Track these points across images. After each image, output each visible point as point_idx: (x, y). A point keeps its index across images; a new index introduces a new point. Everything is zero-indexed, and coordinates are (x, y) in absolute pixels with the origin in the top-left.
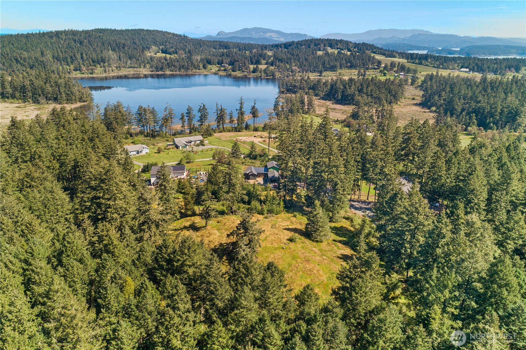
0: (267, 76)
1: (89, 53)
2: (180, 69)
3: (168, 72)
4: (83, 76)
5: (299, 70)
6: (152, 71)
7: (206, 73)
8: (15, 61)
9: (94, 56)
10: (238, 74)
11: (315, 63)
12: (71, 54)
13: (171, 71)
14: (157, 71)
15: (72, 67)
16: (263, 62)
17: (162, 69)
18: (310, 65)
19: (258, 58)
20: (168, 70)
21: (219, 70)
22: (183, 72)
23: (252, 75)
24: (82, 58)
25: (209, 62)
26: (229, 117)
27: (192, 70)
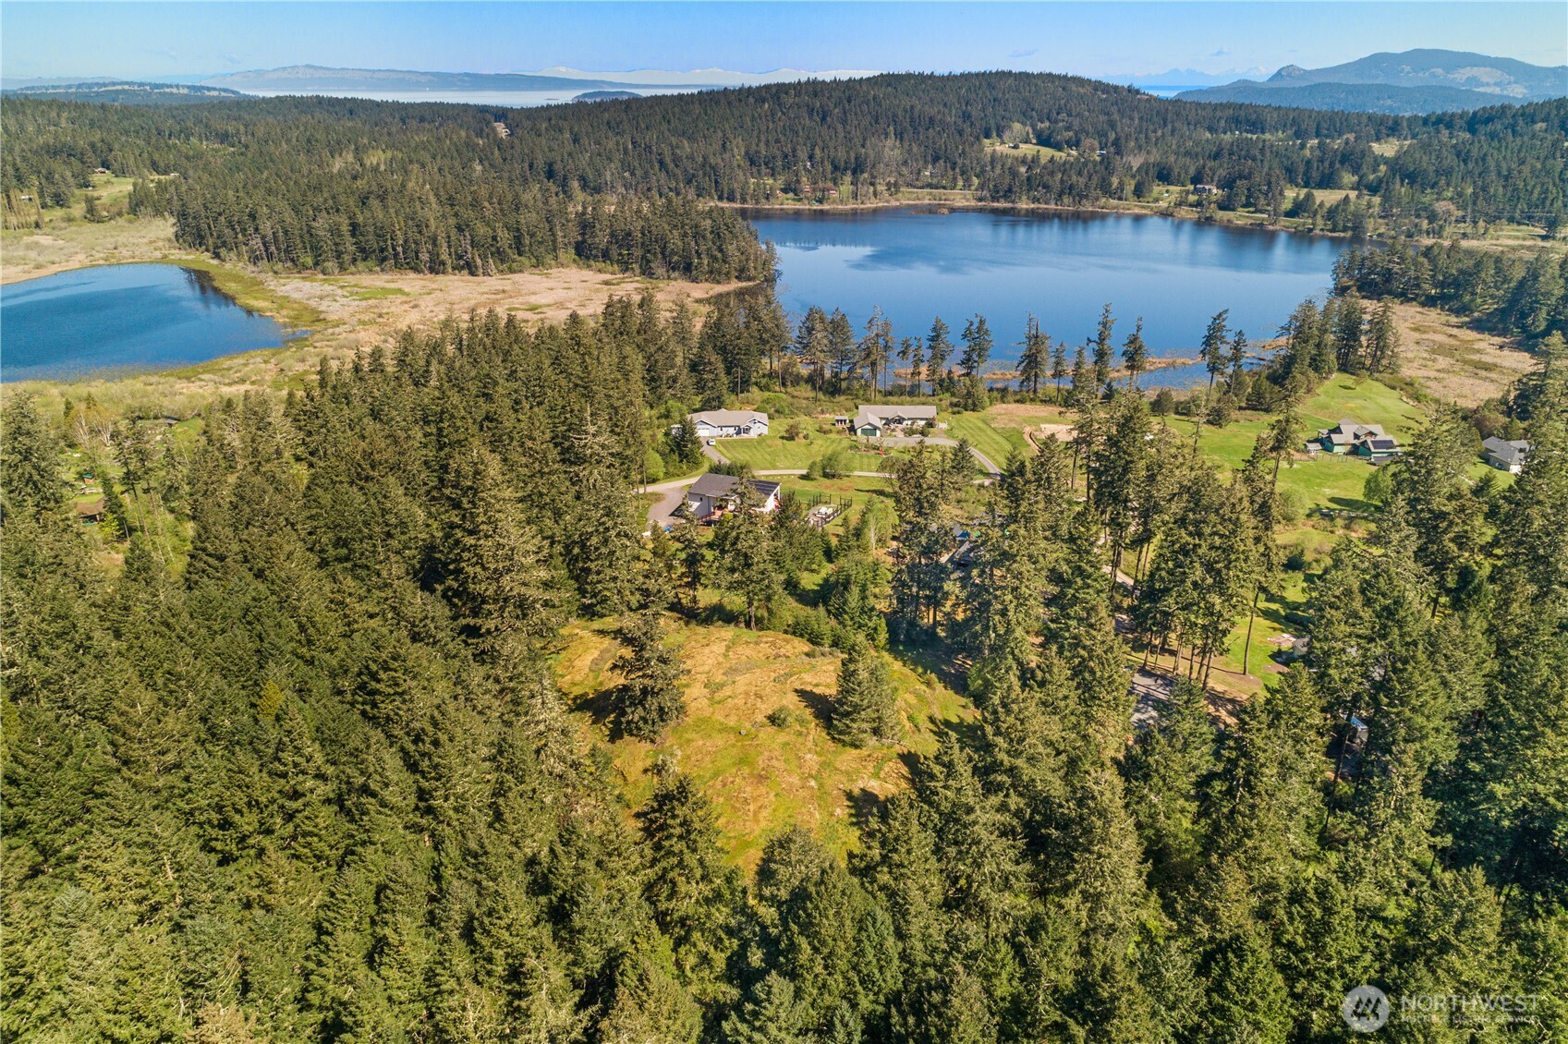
0: (1333, 230)
1: (831, 144)
2: (1060, 196)
3: (1024, 205)
4: (799, 206)
5: (1460, 213)
6: (980, 200)
7: (1137, 211)
8: (657, 166)
9: (841, 155)
10: (1240, 217)
11: (1536, 192)
12: (788, 149)
13: (1036, 200)
14: (994, 199)
15: (780, 183)
16: (1348, 178)
17: (1009, 193)
18: (1514, 198)
19: (1332, 164)
20: (1024, 198)
21: (1179, 204)
22: (1067, 205)
23: (1284, 221)
24: (811, 158)
25: (1165, 176)
26: (1054, 359)
27: (1097, 199)
